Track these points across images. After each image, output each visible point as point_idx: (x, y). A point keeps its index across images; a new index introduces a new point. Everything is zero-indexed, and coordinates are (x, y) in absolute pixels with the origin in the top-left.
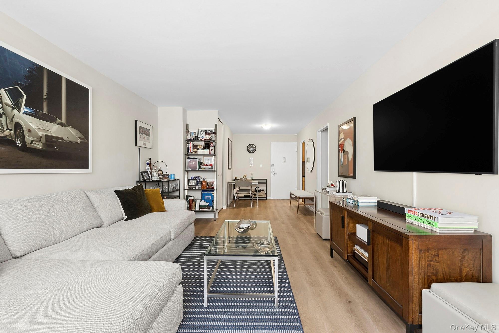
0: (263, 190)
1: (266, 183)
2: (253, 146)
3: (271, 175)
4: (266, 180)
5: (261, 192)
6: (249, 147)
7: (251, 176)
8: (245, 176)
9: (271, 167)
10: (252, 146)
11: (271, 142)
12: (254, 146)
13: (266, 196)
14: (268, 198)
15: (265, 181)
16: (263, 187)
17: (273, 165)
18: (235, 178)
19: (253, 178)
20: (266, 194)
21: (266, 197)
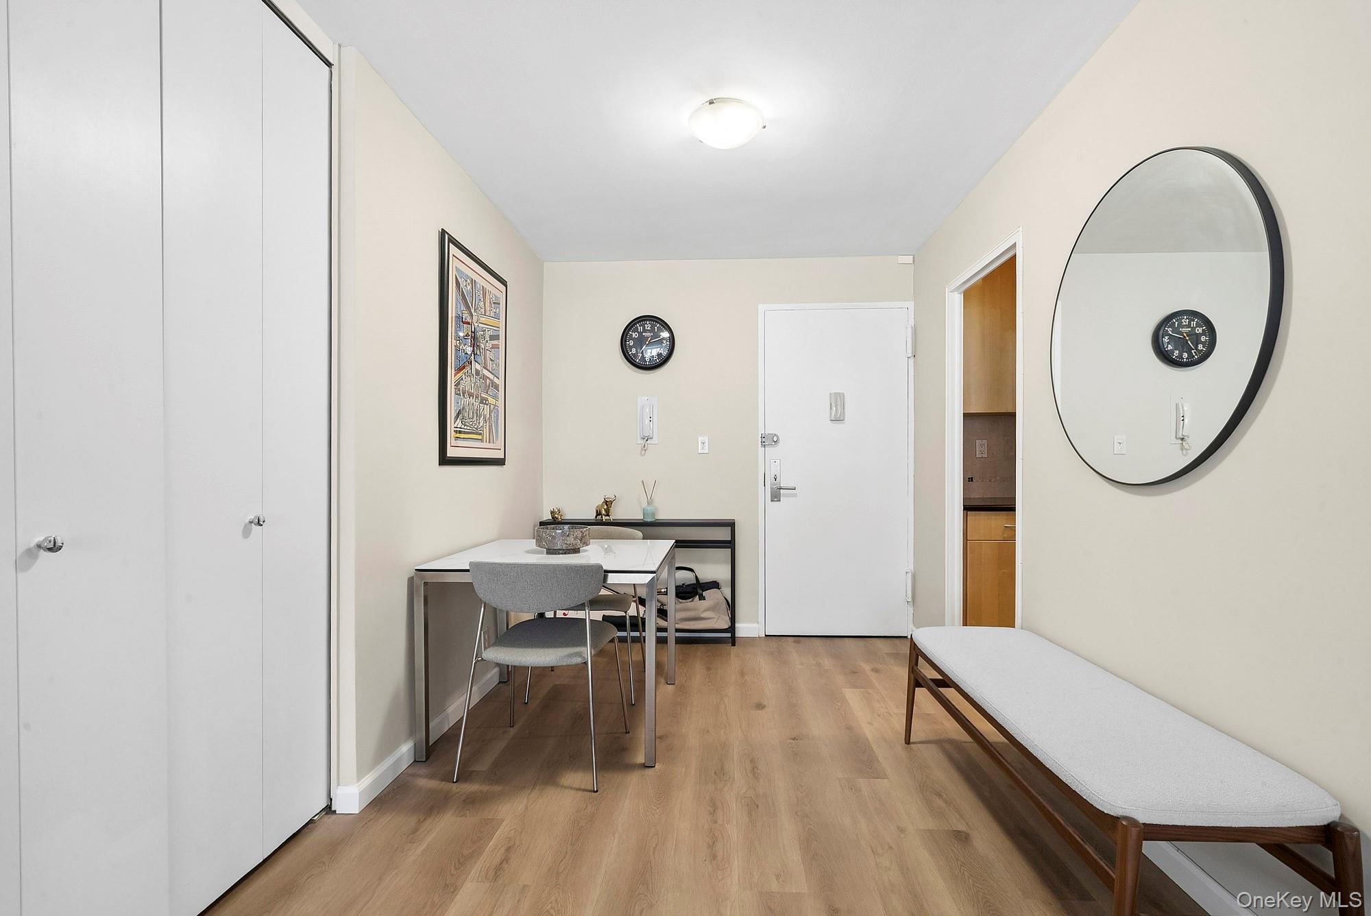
0: (715, 585)
1: (730, 544)
2: (653, 327)
3: (763, 494)
4: (731, 525)
5: (702, 598)
6: (635, 335)
7: (645, 504)
8: (606, 502)
9: (761, 450)
10: (648, 326)
11: (761, 308)
12: (665, 334)
13: (733, 620)
14: (744, 629)
15: (723, 534)
16: (711, 567)
17: (769, 441)
18: (552, 513)
19: (653, 515)
20: (732, 606)
21: (732, 629)
